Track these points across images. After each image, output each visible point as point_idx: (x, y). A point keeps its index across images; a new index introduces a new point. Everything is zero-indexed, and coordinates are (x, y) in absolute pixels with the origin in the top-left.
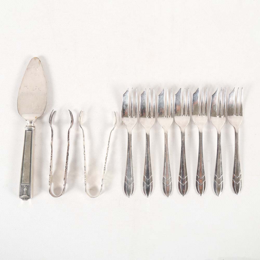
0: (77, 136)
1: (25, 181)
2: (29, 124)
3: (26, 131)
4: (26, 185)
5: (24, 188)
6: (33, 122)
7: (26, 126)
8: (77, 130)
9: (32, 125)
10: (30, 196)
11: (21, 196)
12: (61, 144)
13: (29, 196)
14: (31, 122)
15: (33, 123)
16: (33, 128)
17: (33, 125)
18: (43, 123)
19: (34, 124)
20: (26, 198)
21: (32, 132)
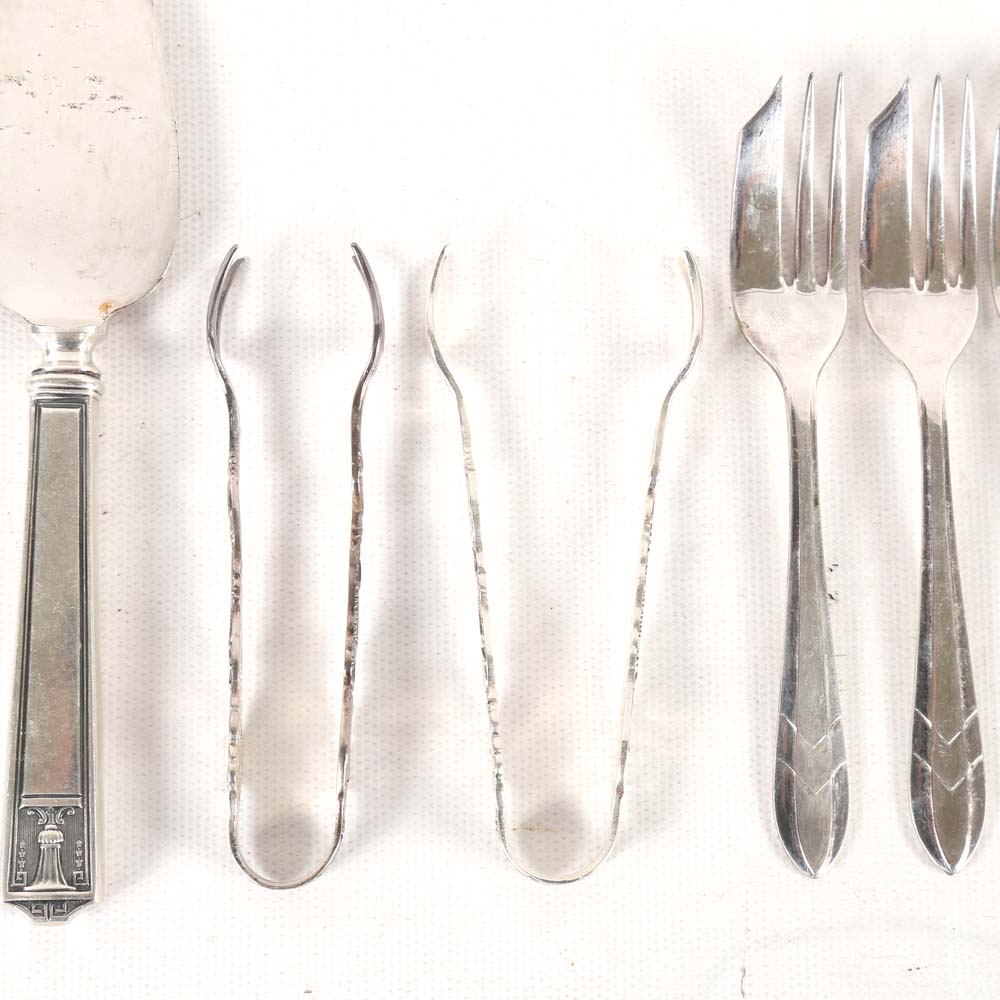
0: (411, 443)
1: (47, 775)
2: (57, 358)
3: (38, 405)
4: (56, 802)
5: (42, 828)
6: (81, 337)
7: (37, 372)
8: (411, 391)
9: (80, 359)
10: (88, 888)
11: (20, 889)
12: (293, 497)
13: (82, 883)
14: (70, 343)
15: (82, 347)
16: (90, 386)
17: (90, 363)
18: (152, 350)
19: (89, 353)
20: (59, 903)
21: (83, 415)
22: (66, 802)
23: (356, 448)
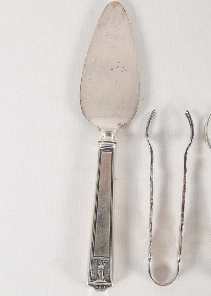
1: (100, 251)
2: (105, 138)
3: (101, 151)
4: (103, 258)
5: (99, 265)
6: (112, 133)
7: (100, 142)
8: (199, 150)
9: (112, 138)
10: (111, 282)
11: (93, 282)
13: (109, 281)
14: (109, 134)
15: (112, 135)
16: (114, 146)
17: (114, 140)
18: (129, 136)
19: (114, 137)
20: (103, 286)
21: (113, 154)
22: (105, 259)
23: (185, 166)
